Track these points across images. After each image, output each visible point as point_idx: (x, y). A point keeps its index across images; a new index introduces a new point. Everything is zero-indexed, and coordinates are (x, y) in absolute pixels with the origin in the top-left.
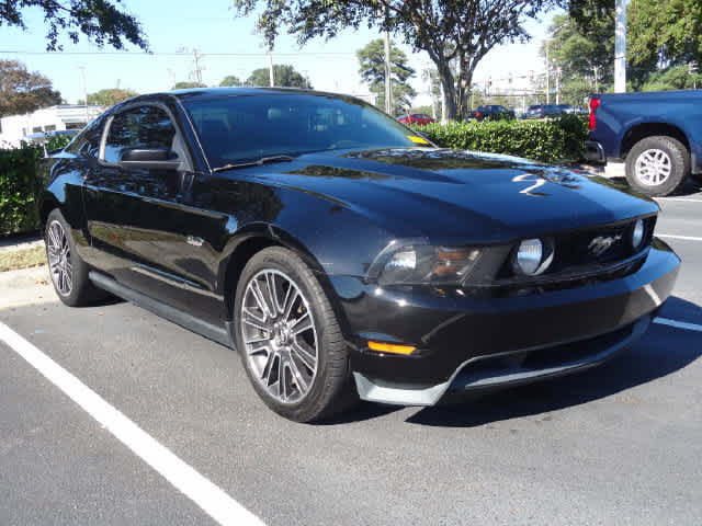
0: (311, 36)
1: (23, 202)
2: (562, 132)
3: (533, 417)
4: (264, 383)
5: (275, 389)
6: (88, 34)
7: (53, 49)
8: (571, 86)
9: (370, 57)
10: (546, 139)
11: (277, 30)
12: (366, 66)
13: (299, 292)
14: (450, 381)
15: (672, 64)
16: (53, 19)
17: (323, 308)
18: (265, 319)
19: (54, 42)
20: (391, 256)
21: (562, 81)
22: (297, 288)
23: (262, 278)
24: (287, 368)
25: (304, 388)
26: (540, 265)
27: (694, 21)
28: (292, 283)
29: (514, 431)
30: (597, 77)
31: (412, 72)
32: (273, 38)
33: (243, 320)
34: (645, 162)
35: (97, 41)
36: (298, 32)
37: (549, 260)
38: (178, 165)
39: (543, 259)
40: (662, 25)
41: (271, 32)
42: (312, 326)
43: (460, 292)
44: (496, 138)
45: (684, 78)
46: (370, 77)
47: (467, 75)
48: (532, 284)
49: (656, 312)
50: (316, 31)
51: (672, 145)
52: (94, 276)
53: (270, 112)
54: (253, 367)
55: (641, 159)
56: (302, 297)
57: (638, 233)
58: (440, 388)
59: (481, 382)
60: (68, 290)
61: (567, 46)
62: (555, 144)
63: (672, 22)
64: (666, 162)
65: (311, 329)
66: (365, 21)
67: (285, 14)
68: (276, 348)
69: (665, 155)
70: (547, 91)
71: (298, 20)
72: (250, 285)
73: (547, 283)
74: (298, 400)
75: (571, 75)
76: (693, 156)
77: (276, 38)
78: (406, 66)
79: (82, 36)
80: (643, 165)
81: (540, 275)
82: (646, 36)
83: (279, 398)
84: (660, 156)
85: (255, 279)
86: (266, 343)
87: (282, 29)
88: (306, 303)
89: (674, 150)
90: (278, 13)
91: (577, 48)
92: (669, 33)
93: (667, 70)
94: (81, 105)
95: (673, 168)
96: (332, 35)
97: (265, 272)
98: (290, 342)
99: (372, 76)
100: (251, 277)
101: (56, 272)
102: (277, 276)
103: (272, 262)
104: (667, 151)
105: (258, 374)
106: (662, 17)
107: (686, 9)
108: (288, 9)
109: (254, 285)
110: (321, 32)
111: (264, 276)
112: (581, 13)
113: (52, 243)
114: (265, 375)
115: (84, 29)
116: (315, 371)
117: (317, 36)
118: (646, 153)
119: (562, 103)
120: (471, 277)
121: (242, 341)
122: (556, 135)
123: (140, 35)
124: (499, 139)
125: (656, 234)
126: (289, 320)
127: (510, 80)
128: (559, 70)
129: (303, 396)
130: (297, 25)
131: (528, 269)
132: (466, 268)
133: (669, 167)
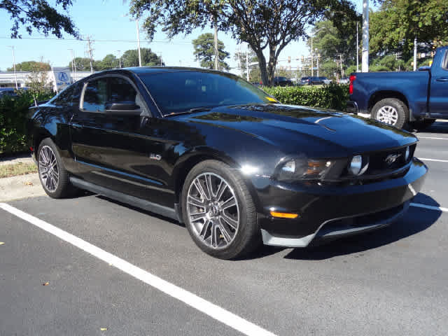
0: (176, 33)
1: (7, 134)
2: (331, 95)
3: (355, 254)
4: (201, 238)
5: (209, 242)
6: (38, 27)
7: (16, 37)
8: (326, 65)
9: (201, 44)
10: (322, 99)
11: (155, 29)
12: (198, 50)
13: (227, 184)
14: (316, 233)
15: (386, 54)
16: (16, 18)
17: (243, 194)
18: (203, 201)
19: (16, 33)
20: (283, 164)
21: (320, 62)
22: (226, 182)
23: (202, 178)
24: (218, 229)
25: (230, 239)
26: (361, 170)
27: (405, 30)
28: (223, 180)
29: (345, 262)
30: (341, 60)
31: (227, 54)
32: (152, 34)
33: (188, 202)
34: (382, 113)
35: (45, 32)
36: (168, 30)
37: (366, 168)
38: (140, 113)
39: (363, 166)
40: (386, 31)
41: (151, 31)
42: (237, 204)
43: (319, 184)
44: (293, 98)
45: (393, 62)
46: (201, 57)
47: (274, 59)
48: (357, 180)
49: (413, 199)
50: (179, 30)
51: (398, 104)
52: (73, 180)
53: (187, 82)
54: (194, 229)
55: (380, 111)
56: (230, 187)
57: (407, 153)
58: (310, 237)
59: (331, 234)
60: (54, 188)
61: (324, 41)
62: (327, 102)
63: (392, 30)
64: (394, 114)
65: (236, 206)
66: (209, 23)
67: (160, 19)
68: (209, 218)
69: (394, 110)
70: (312, 68)
71: (169, 23)
72: (194, 182)
73: (366, 179)
74: (225, 247)
75: (325, 58)
76: (411, 111)
77: (155, 34)
78: (224, 50)
79: (34, 29)
80: (381, 115)
81: (361, 175)
82: (378, 38)
83: (211, 246)
84: (391, 110)
85: (197, 178)
86: (204, 215)
87: (159, 28)
88: (232, 191)
89: (399, 106)
90: (155, 18)
91: (329, 42)
92: (390, 36)
93: (383, 57)
94: (10, 71)
95: (399, 118)
96: (189, 32)
97: (205, 174)
98: (219, 214)
99: (202, 57)
100: (195, 177)
101: (45, 177)
102: (212, 177)
103: (210, 169)
104: (396, 108)
105: (197, 234)
106: (387, 27)
107: (400, 23)
108: (162, 15)
109: (197, 182)
110: (183, 31)
111: (204, 176)
112: (341, 23)
113: (42, 159)
114: (202, 233)
115: (35, 24)
116: (237, 230)
117: (180, 33)
118: (383, 108)
119: (321, 76)
120: (327, 176)
121: (187, 215)
122: (327, 96)
123: (74, 29)
124: (295, 98)
125: (415, 155)
126: (220, 201)
127: (289, 61)
128: (319, 56)
129: (228, 244)
130: (167, 27)
131: (355, 172)
132: (324, 171)
133: (396, 117)
